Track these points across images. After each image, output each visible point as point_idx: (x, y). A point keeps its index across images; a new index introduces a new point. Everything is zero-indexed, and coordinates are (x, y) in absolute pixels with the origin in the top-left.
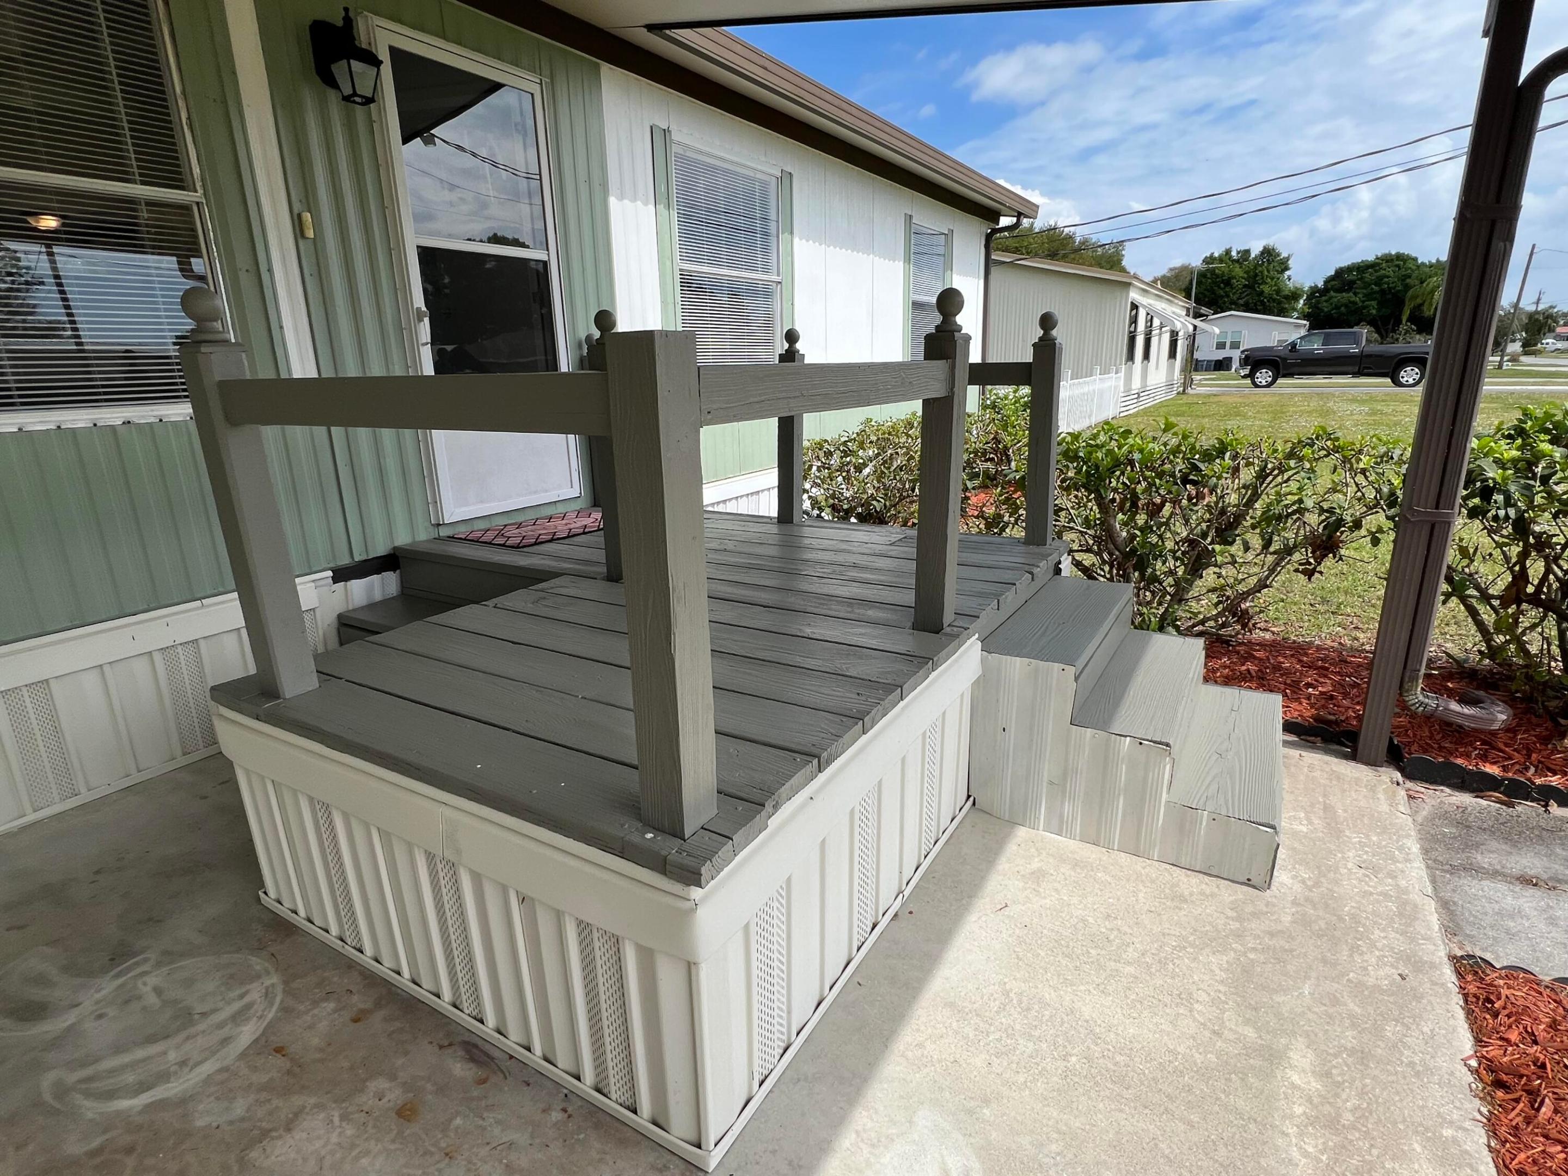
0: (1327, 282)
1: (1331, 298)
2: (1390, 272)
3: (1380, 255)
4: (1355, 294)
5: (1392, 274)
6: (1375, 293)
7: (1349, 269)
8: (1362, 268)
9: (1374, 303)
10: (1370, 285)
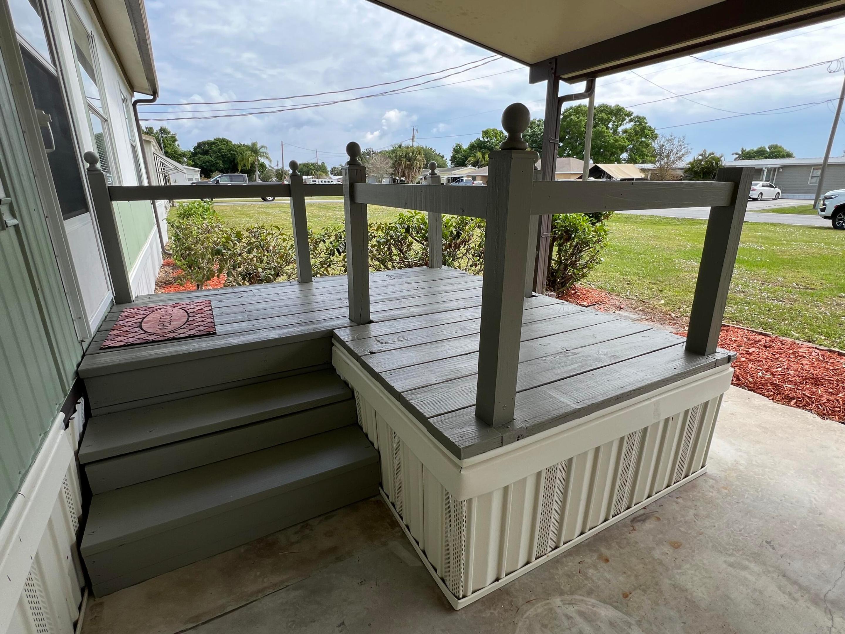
0: (195, 149)
1: (200, 158)
2: (223, 147)
3: (215, 138)
4: (211, 156)
5: (224, 148)
6: (219, 156)
7: (204, 143)
8: (210, 144)
9: (221, 161)
10: (216, 152)
